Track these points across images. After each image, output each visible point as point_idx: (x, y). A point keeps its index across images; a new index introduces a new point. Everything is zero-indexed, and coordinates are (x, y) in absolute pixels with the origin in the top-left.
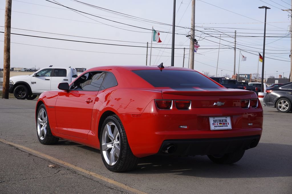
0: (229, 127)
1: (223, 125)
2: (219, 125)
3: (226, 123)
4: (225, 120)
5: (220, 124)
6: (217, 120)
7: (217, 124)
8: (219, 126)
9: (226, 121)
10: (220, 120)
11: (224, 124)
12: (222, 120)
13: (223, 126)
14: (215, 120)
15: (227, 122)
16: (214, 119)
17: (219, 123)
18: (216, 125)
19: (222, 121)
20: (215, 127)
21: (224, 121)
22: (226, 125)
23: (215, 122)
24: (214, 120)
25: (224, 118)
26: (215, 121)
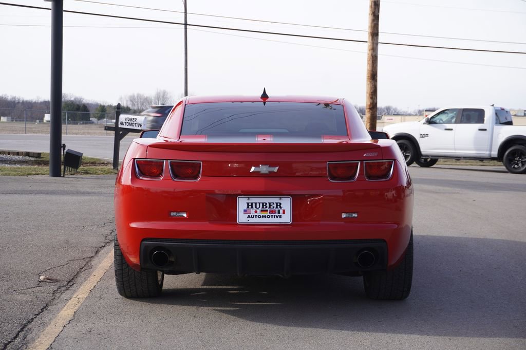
0: (287, 218)
1: (270, 215)
2: (259, 213)
3: (279, 211)
4: (277, 203)
5: (262, 211)
6: (256, 204)
7: (256, 212)
8: (260, 217)
9: (279, 205)
10: (263, 203)
11: (273, 212)
12: (270, 203)
13: (268, 217)
14: (252, 203)
15: (281, 208)
16: (248, 202)
17: (260, 209)
18: (253, 213)
19: (268, 205)
20: (249, 217)
21: (275, 205)
22: (277, 215)
23: (252, 207)
24: (248, 203)
25: (275, 200)
26: (252, 205)
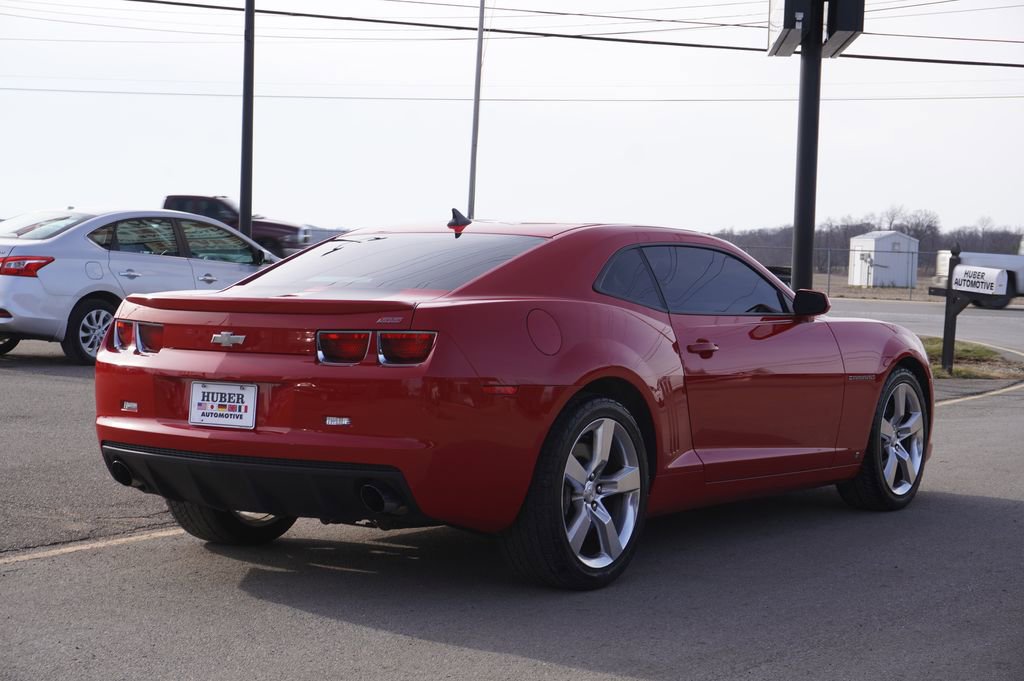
0: (248, 420)
1: (230, 413)
2: (216, 410)
3: (240, 407)
4: (238, 395)
5: (220, 406)
6: (213, 394)
7: (212, 407)
8: (216, 415)
9: (241, 398)
10: (222, 394)
11: (232, 408)
12: (230, 395)
13: (227, 416)
14: (208, 393)
15: (243, 402)
16: (205, 390)
17: (218, 403)
18: (209, 410)
19: (227, 397)
20: (203, 414)
21: (235, 398)
22: (237, 413)
23: (208, 400)
24: (204, 393)
25: (234, 389)
26: (208, 396)
